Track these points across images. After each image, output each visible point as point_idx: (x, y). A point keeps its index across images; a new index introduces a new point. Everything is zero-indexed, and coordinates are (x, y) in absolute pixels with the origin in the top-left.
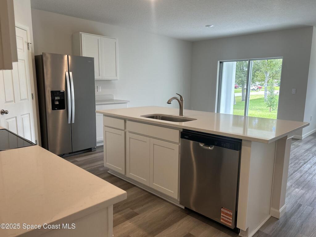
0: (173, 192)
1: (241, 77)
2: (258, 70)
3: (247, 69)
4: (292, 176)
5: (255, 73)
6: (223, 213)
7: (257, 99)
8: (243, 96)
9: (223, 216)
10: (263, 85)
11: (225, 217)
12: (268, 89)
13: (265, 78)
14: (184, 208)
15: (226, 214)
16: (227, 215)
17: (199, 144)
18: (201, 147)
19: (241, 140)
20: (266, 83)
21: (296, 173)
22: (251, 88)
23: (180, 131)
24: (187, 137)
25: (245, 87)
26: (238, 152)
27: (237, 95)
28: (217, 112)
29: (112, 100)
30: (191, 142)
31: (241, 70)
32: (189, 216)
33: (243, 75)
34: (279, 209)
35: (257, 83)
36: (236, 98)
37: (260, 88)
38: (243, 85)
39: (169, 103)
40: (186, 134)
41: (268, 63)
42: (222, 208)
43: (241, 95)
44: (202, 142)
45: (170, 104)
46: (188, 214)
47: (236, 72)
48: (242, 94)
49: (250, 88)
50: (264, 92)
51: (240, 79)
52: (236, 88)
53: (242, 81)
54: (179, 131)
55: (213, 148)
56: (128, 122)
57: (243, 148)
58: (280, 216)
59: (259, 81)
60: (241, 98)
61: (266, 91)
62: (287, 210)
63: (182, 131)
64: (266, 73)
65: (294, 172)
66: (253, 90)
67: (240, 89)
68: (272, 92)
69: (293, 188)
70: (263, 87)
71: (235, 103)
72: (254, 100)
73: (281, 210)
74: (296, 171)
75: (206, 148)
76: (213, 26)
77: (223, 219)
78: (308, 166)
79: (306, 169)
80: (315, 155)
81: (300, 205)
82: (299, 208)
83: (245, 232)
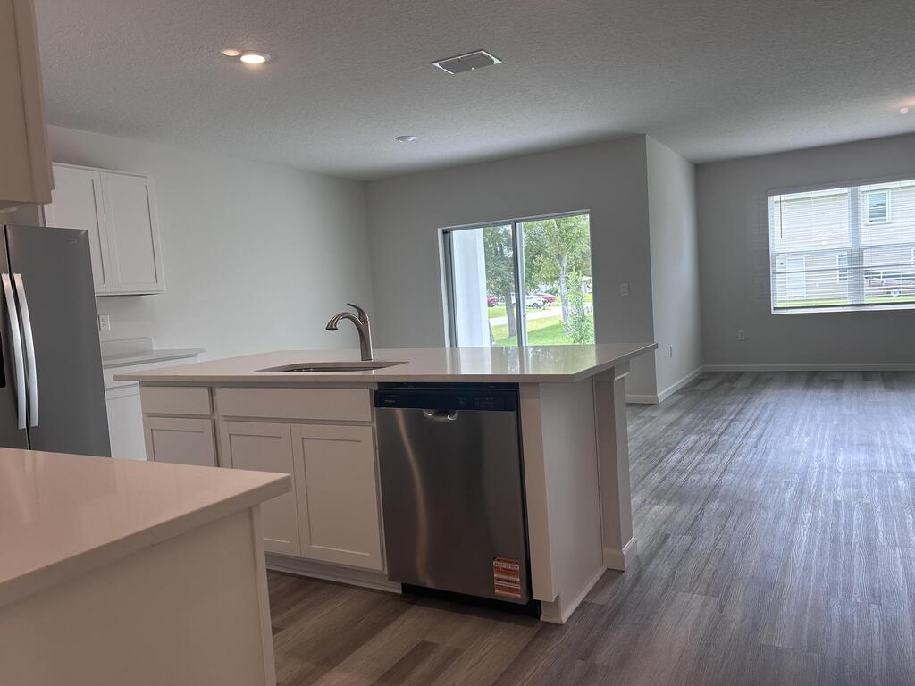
0: (367, 554)
1: (499, 274)
2: (539, 252)
3: (512, 253)
4: (643, 482)
5: (534, 261)
6: (499, 570)
7: (547, 329)
8: (510, 324)
9: (499, 579)
10: (557, 292)
11: (505, 581)
12: (570, 297)
13: (559, 271)
14: (400, 592)
15: (506, 572)
16: (508, 575)
17: (422, 415)
18: (426, 418)
19: (516, 385)
20: (563, 285)
21: (651, 474)
22: (528, 302)
23: (371, 391)
24: (391, 401)
25: (514, 301)
26: (512, 414)
27: (495, 322)
28: (451, 346)
29: (151, 352)
30: (399, 412)
31: (496, 255)
32: (415, 607)
33: (503, 268)
34: (621, 548)
35: (544, 288)
36: (493, 332)
37: (550, 300)
38: (507, 294)
39: (331, 328)
40: (389, 395)
41: (561, 233)
42: (494, 559)
43: (507, 322)
44: (428, 407)
45: (336, 329)
46: (414, 602)
47: (486, 260)
48: (509, 320)
49: (524, 302)
50: (561, 308)
51: (499, 279)
52: (490, 304)
53: (503, 283)
54: (368, 391)
55: (456, 415)
56: (219, 392)
57: (524, 403)
58: (627, 564)
59: (546, 281)
60: (507, 328)
61: (565, 304)
62: (639, 551)
63: (376, 389)
64: (560, 258)
65: (647, 474)
66: (534, 305)
67: (501, 307)
68: (579, 305)
69: (649, 506)
70: (558, 298)
71: (494, 343)
72: (540, 331)
73: (625, 549)
74: (651, 471)
75: (441, 419)
76: (414, 138)
77: (501, 588)
78: (676, 456)
79: (671, 464)
80: (688, 431)
81: (667, 537)
82: (664, 542)
83: (556, 604)
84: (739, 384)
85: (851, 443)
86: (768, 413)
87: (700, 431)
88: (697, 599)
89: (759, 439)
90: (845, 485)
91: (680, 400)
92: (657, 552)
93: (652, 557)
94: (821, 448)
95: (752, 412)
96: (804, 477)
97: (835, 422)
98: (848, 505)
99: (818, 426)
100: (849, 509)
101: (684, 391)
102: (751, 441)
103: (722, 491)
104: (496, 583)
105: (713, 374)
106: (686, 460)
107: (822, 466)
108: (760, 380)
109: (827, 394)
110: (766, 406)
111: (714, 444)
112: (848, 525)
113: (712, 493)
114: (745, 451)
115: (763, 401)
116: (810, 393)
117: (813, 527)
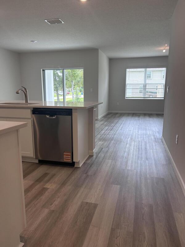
0: (29, 153)
2: (66, 80)
6: (65, 155)
10: (70, 91)
11: (67, 157)
14: (38, 162)
15: (67, 155)
20: (73, 89)
24: (37, 113)
28: (44, 100)
34: (93, 150)
37: (69, 93)
38: (57, 91)
39: (17, 93)
40: (36, 111)
42: (64, 152)
45: (19, 93)
46: (42, 165)
54: (30, 110)
55: (56, 116)
57: (73, 114)
58: (94, 154)
59: (68, 87)
60: (57, 100)
62: (97, 151)
63: (33, 109)
64: (72, 82)
70: (71, 93)
74: (98, 134)
75: (52, 118)
76: (36, 42)
77: (65, 159)
78: (104, 131)
79: (102, 133)
80: (106, 126)
81: (103, 148)
82: (102, 150)
83: (78, 163)
84: (117, 116)
85: (142, 129)
86: (124, 122)
87: (109, 126)
88: (110, 161)
89: (122, 128)
90: (141, 137)
91: (104, 119)
92: (100, 152)
93: (99, 153)
94: (136, 130)
95: (120, 122)
96: (132, 136)
97: (138, 124)
98: (141, 141)
99: (135, 125)
100: (142, 142)
101: (105, 117)
102: (120, 128)
103: (114, 139)
104: (64, 158)
105: (111, 113)
106: (106, 132)
107: (136, 134)
108: (122, 115)
109: (137, 118)
110: (123, 121)
111: (112, 129)
112: (141, 145)
113: (112, 139)
114: (119, 130)
115: (123, 120)
116: (133, 118)
117: (134, 146)
